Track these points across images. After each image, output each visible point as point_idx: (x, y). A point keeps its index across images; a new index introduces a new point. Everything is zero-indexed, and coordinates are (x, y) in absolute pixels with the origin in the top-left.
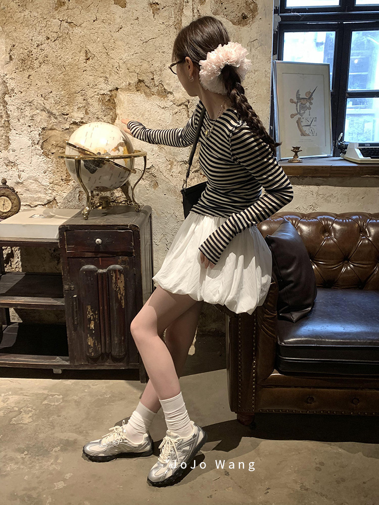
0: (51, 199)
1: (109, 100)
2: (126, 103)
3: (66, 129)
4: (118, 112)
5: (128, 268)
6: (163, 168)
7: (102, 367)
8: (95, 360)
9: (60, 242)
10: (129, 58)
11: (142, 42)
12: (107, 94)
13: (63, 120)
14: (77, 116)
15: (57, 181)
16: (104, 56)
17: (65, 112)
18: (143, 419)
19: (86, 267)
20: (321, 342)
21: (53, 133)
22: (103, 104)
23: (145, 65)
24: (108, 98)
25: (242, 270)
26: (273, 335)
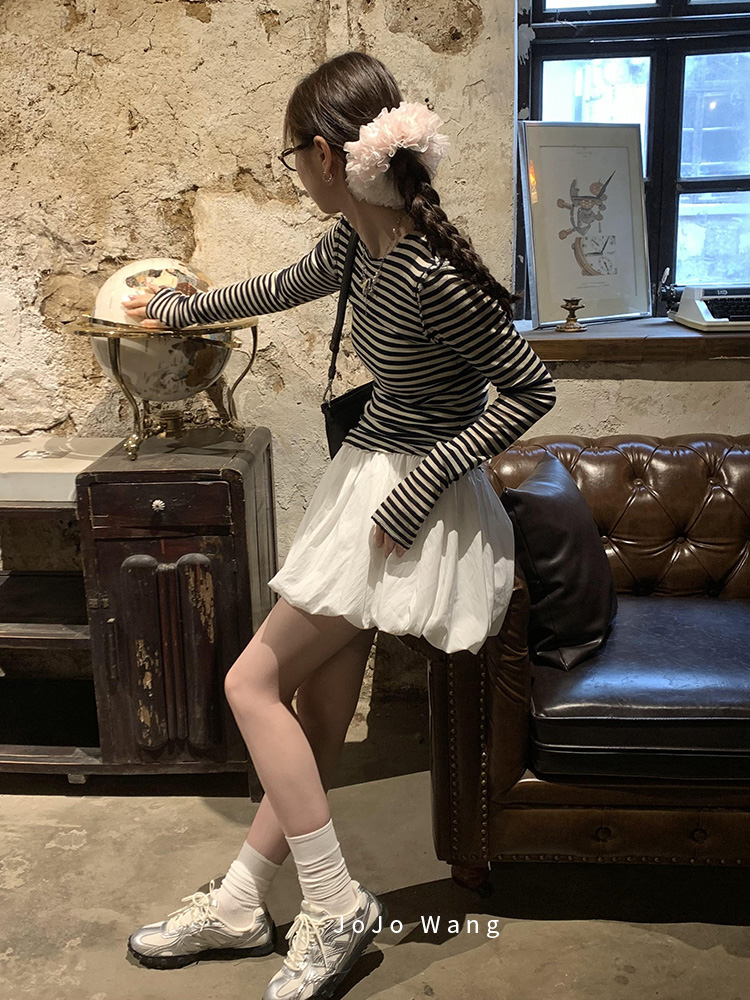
0: (63, 416)
1: (179, 211)
2: (214, 217)
3: (92, 272)
4: (198, 235)
5: (222, 558)
6: (293, 348)
7: (170, 769)
8: (154, 754)
9: (78, 509)
10: (219, 124)
11: (245, 91)
12: (174, 200)
13: (85, 254)
14: (114, 245)
15: (73, 380)
16: (168, 120)
17: (89, 237)
18: (255, 880)
19: (133, 559)
20: (622, 712)
21: (65, 280)
22: (168, 219)
23: (253, 138)
24: (178, 207)
25: (456, 563)
26: (521, 697)
